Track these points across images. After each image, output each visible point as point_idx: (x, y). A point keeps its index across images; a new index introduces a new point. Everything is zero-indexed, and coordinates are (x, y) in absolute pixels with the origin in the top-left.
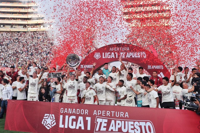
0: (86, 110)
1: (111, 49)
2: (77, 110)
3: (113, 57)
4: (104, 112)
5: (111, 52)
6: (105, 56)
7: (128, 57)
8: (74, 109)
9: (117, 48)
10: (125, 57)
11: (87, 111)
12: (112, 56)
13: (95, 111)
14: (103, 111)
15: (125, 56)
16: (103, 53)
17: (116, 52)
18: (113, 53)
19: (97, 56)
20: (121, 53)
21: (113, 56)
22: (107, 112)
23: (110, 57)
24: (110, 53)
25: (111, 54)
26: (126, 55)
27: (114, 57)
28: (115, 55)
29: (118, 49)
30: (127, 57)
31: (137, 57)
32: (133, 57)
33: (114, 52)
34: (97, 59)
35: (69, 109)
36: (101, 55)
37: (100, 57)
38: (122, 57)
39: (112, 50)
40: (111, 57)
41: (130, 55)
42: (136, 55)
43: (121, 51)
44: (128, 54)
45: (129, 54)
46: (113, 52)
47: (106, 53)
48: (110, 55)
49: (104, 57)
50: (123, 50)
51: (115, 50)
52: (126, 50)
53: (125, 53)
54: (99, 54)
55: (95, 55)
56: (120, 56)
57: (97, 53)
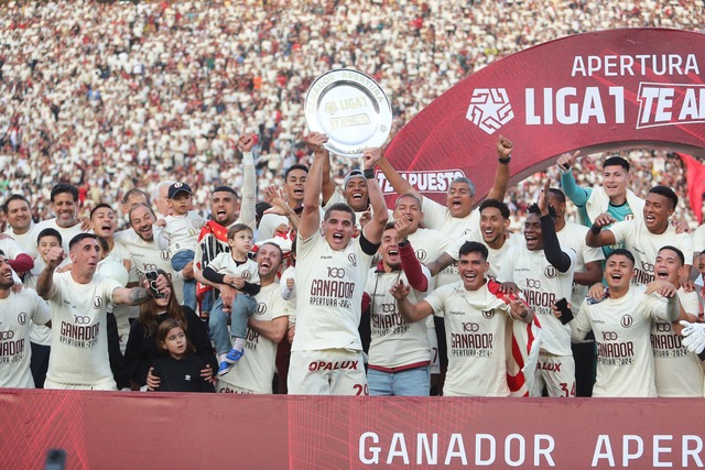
0: (538, 438)
1: (578, 66)
2: (479, 437)
3: (593, 119)
4: (662, 444)
5: (582, 83)
6: (539, 111)
7: (689, 117)
8: (456, 437)
9: (617, 61)
10: (675, 117)
11: (544, 444)
12: (587, 112)
13: (604, 438)
14: (656, 438)
15: (675, 110)
16: (530, 93)
17: (616, 81)
18: (592, 93)
19: (490, 109)
20: (649, 93)
21: (592, 108)
22: (686, 439)
23: (572, 120)
24: (572, 91)
25: (579, 99)
27: (601, 120)
28: (609, 103)
29: (626, 64)
30: (682, 116)
33: (600, 81)
34: (490, 131)
35: (422, 437)
36: (518, 104)
37: (511, 115)
38: (653, 116)
39: (591, 70)
40: (585, 120)
43: (644, 78)
44: (690, 94)
45: (697, 96)
46: (591, 81)
47: (548, 92)
48: (574, 107)
49: (532, 119)
50: (659, 69)
51: (607, 73)
52: (680, 73)
53: (671, 92)
54: (500, 95)
55: (471, 107)
56: (643, 110)
57: (487, 91)
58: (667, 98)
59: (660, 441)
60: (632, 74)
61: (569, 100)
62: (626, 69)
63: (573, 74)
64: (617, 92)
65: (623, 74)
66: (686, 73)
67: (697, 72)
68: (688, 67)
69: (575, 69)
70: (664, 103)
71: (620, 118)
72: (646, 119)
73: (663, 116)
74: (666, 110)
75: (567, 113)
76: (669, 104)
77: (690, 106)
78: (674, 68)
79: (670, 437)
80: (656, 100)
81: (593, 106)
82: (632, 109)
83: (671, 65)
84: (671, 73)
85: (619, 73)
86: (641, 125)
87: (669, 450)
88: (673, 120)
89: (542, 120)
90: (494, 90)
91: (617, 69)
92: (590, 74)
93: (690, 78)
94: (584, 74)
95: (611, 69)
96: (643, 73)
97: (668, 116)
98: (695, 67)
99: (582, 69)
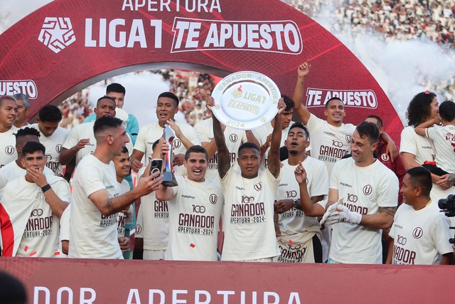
0: (83, 290)
1: (127, 2)
2: (36, 290)
3: (137, 44)
4: (179, 297)
5: (130, 16)
6: (96, 36)
7: (211, 45)
10: (201, 45)
12: (133, 38)
13: (134, 292)
14: (175, 292)
15: (201, 40)
16: (89, 22)
17: (157, 16)
18: (138, 24)
19: (57, 34)
20: (182, 26)
21: (137, 36)
22: (197, 293)
23: (121, 44)
24: (122, 22)
25: (127, 28)
26: (204, 32)
27: (144, 45)
28: (150, 32)
29: (165, 3)
30: (207, 44)
31: (256, 45)
32: (239, 44)
33: (144, 15)
34: (57, 51)
36: (79, 30)
37: (74, 39)
38: (183, 43)
39: (137, 5)
40: (131, 45)
41: (224, 37)
42: (256, 35)
43: (179, 14)
44: (213, 27)
45: (219, 29)
46: (137, 15)
47: (103, 22)
48: (123, 34)
49: (89, 43)
50: (190, 7)
51: (150, 9)
52: (206, 11)
53: (198, 26)
54: (65, 23)
55: (43, 31)
56: (176, 38)
57: (55, 19)
58: (195, 30)
59: (178, 294)
60: (169, 10)
61: (119, 28)
62: (164, 6)
63: (123, 9)
64: (157, 24)
65: (162, 10)
66: (211, 11)
67: (220, 11)
68: (213, 7)
69: (125, 5)
70: (193, 34)
71: (158, 44)
72: (178, 46)
73: (192, 44)
74: (194, 39)
75: (117, 39)
76: (197, 34)
77: (213, 37)
78: (202, 7)
79: (185, 292)
80: (186, 32)
81: (137, 34)
82: (168, 37)
83: (200, 5)
84: (199, 10)
85: (159, 9)
86: (174, 50)
87: (185, 301)
88: (199, 47)
89: (98, 43)
90: (61, 19)
91: (158, 6)
92: (136, 9)
93: (213, 16)
94: (132, 9)
95: (153, 6)
96: (178, 10)
97: (196, 44)
98: (218, 7)
99: (131, 5)
